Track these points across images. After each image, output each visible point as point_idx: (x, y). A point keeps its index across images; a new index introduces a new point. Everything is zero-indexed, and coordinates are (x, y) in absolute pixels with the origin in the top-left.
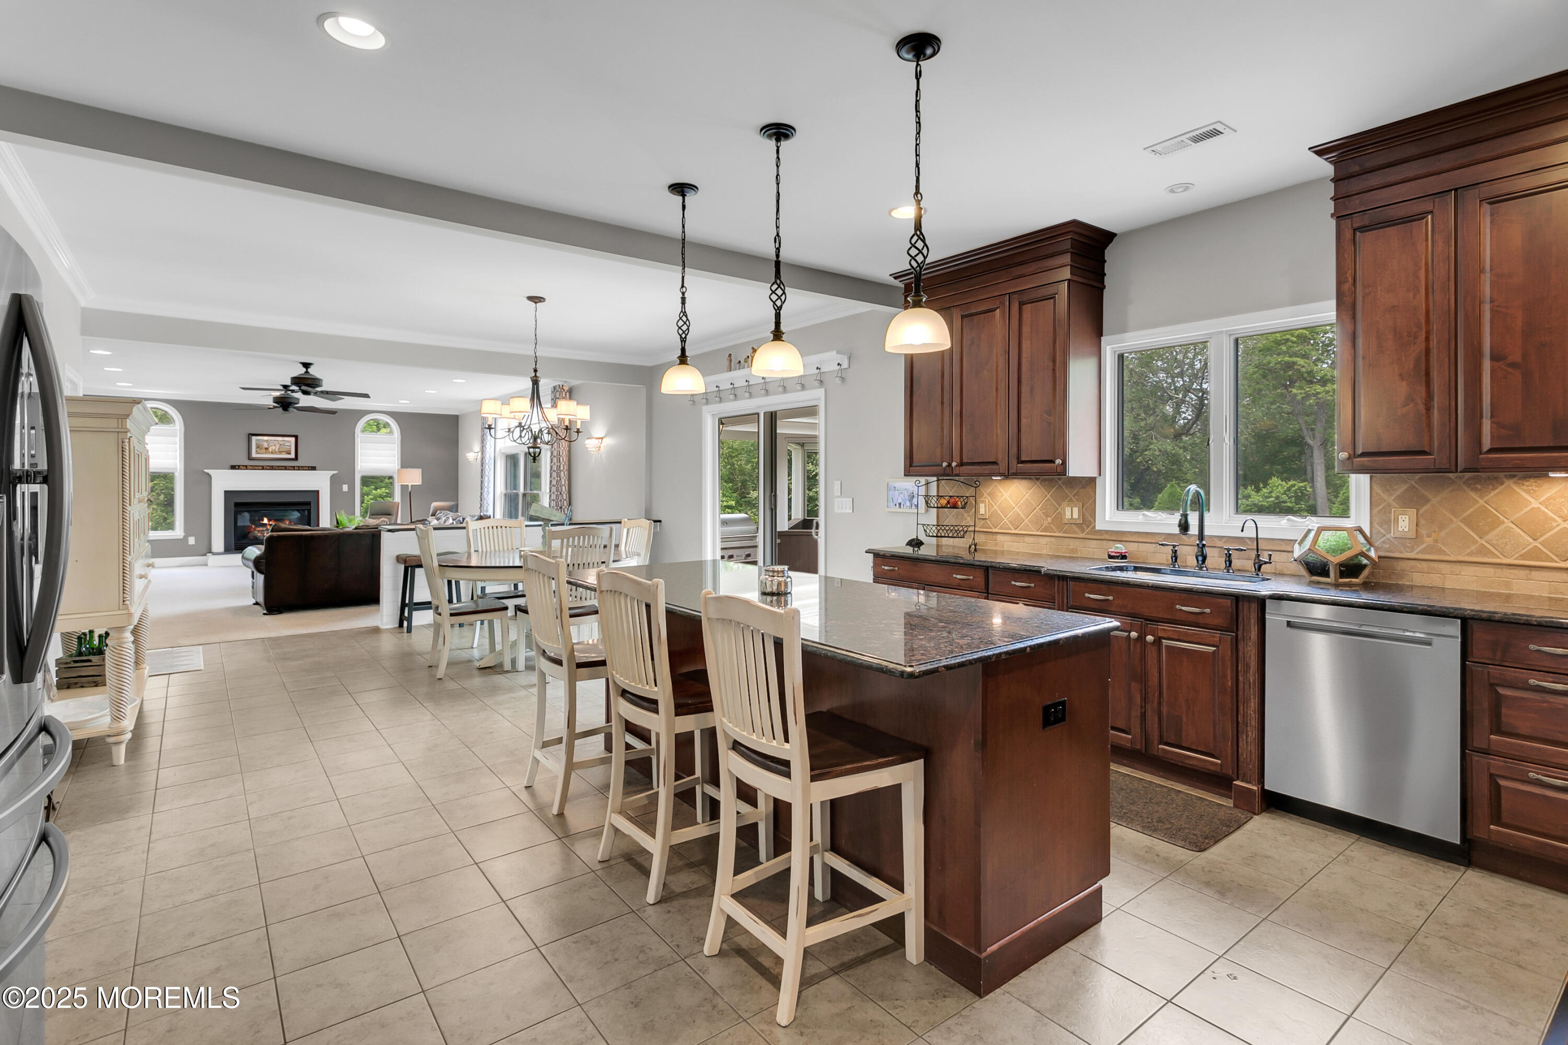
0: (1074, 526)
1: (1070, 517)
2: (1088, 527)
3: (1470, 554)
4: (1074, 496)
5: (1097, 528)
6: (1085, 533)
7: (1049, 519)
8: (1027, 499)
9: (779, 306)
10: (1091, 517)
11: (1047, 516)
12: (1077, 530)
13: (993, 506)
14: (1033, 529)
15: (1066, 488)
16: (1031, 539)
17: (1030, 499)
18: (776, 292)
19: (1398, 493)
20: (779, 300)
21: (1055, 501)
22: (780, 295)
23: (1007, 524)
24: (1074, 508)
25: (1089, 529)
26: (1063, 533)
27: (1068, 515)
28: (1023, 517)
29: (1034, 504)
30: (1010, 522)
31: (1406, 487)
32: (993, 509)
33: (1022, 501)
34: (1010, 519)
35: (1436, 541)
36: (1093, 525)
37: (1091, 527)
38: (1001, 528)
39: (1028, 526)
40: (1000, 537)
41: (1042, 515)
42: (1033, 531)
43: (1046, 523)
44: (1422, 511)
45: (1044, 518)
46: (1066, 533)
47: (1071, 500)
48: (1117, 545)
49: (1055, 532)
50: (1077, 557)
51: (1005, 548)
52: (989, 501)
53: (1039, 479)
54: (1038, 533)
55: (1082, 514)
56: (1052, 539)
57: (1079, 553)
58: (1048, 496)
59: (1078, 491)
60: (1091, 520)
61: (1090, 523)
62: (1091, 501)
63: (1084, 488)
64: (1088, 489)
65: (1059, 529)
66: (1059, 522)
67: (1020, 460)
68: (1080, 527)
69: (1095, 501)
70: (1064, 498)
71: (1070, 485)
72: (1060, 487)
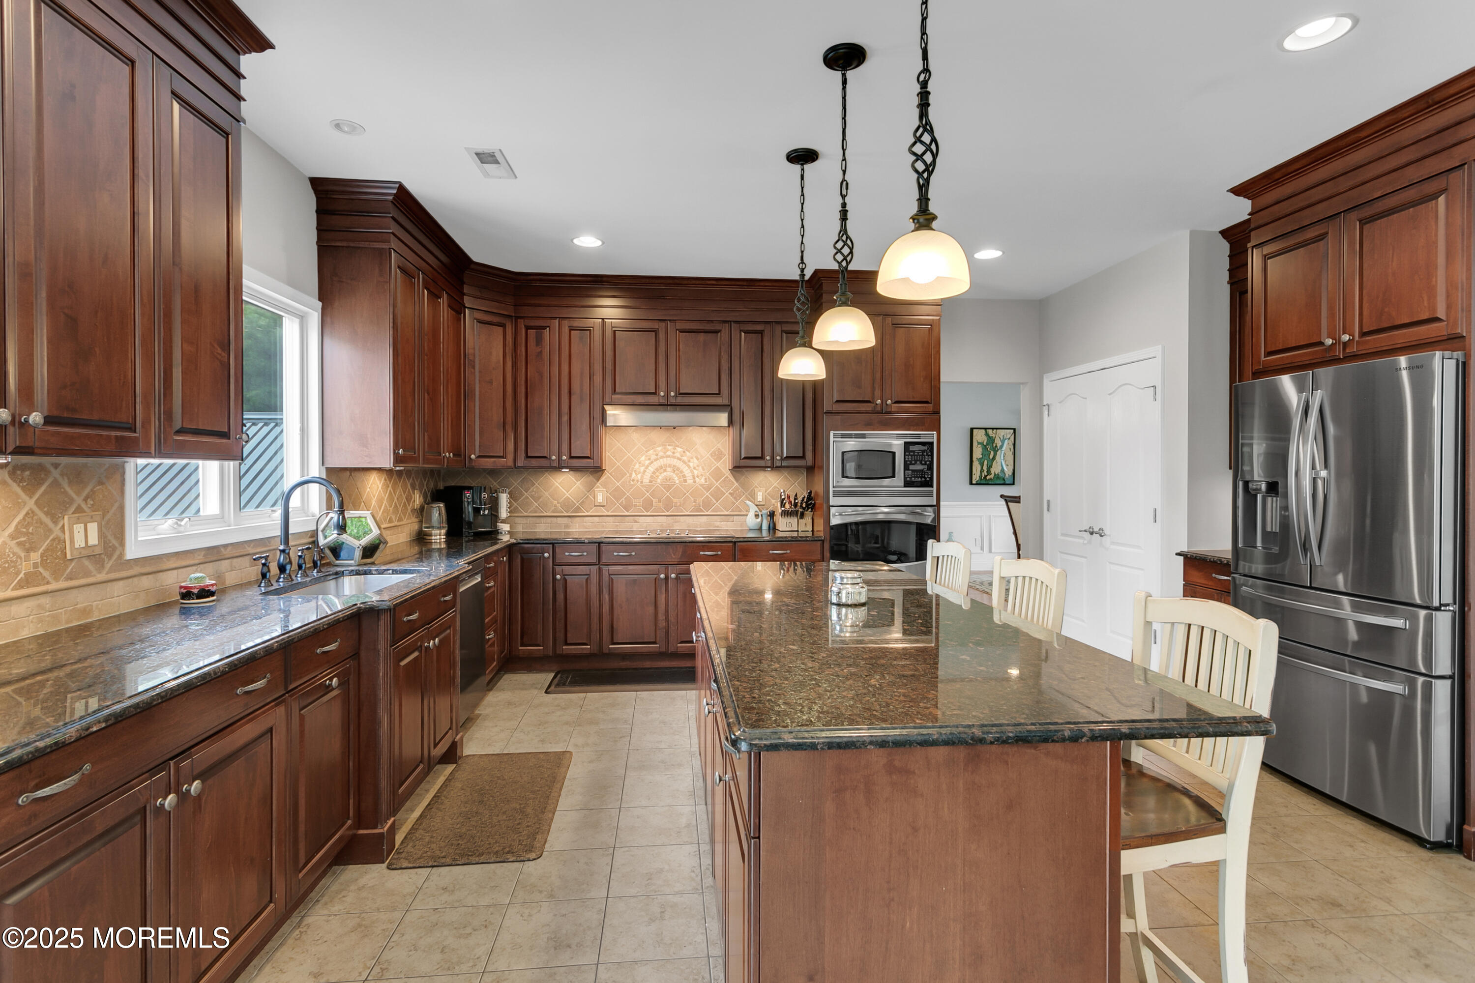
0: (86, 562)
2: (110, 557)
4: (86, 501)
5: (128, 556)
6: (106, 570)
7: (35, 559)
10: (116, 537)
11: (29, 550)
12: (92, 567)
18: (842, 251)
21: (45, 513)
22: (846, 254)
24: (89, 526)
25: (111, 562)
26: (66, 580)
27: (78, 539)
36: (120, 553)
37: (115, 557)
43: (26, 570)
46: (70, 580)
47: (79, 510)
50: (93, 623)
54: (10, 594)
55: (102, 534)
56: (41, 600)
57: (96, 613)
59: (92, 490)
60: (117, 545)
61: (114, 549)
62: (114, 508)
63: (101, 483)
64: (108, 485)
65: (57, 575)
66: (57, 559)
67: (177, 427)
68: (98, 560)
69: (121, 508)
70: (65, 505)
71: (77, 478)
72: (55, 484)
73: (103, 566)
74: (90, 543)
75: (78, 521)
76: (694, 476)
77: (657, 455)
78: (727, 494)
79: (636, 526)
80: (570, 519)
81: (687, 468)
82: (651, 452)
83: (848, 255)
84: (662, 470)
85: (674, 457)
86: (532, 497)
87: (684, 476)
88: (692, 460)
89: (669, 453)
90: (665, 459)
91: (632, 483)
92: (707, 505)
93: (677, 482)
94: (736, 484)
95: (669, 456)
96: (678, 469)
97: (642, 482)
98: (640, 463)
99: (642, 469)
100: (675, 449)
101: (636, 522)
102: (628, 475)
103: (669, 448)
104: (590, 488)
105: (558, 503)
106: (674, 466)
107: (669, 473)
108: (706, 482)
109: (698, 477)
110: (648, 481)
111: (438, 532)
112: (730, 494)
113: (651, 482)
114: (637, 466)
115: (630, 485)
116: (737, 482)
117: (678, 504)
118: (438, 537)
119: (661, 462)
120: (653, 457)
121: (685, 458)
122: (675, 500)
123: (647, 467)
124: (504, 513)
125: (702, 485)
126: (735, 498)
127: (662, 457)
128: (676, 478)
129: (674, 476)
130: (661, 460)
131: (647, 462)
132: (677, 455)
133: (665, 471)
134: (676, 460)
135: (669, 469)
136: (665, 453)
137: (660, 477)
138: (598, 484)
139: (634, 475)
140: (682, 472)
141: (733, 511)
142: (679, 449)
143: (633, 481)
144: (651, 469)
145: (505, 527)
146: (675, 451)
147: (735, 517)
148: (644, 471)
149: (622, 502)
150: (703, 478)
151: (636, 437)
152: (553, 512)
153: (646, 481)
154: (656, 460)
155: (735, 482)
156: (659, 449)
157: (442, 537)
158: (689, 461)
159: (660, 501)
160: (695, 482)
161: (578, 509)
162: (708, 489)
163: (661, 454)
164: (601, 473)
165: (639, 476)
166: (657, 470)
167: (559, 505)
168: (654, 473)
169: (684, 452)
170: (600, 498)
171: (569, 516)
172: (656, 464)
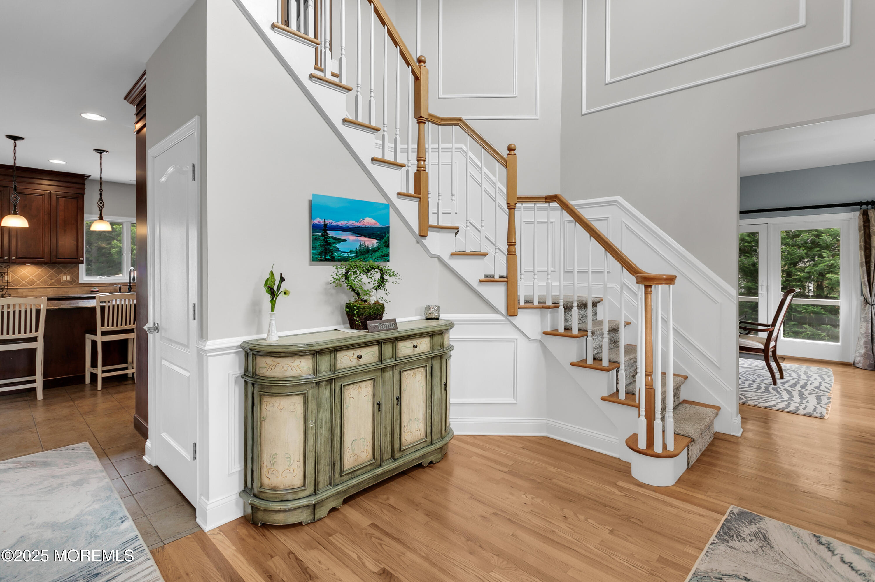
0: (67, 283)
5: (80, 282)
7: (53, 281)
10: (76, 279)
12: (69, 284)
13: (15, 277)
14: (43, 285)
15: (63, 268)
16: (41, 289)
17: (40, 273)
21: (56, 273)
23: (24, 284)
24: (67, 276)
25: (75, 283)
26: (61, 286)
27: (64, 278)
28: (36, 281)
29: (43, 275)
33: (35, 274)
34: (27, 282)
38: (20, 286)
39: (39, 284)
40: (19, 290)
41: (48, 279)
45: (50, 280)
46: (63, 286)
47: (65, 273)
49: (56, 286)
51: (23, 295)
52: (12, 273)
53: (46, 265)
54: (46, 287)
55: (72, 278)
56: (54, 289)
57: (70, 293)
58: (52, 272)
59: (69, 270)
61: (76, 281)
62: (76, 273)
63: (72, 268)
64: (74, 269)
65: (58, 284)
66: (59, 282)
67: (58, 258)
68: (70, 283)
69: (78, 273)
70: (61, 272)
71: (65, 267)
72: (59, 268)
73: (72, 284)
74: (67, 279)
75: (64, 275)
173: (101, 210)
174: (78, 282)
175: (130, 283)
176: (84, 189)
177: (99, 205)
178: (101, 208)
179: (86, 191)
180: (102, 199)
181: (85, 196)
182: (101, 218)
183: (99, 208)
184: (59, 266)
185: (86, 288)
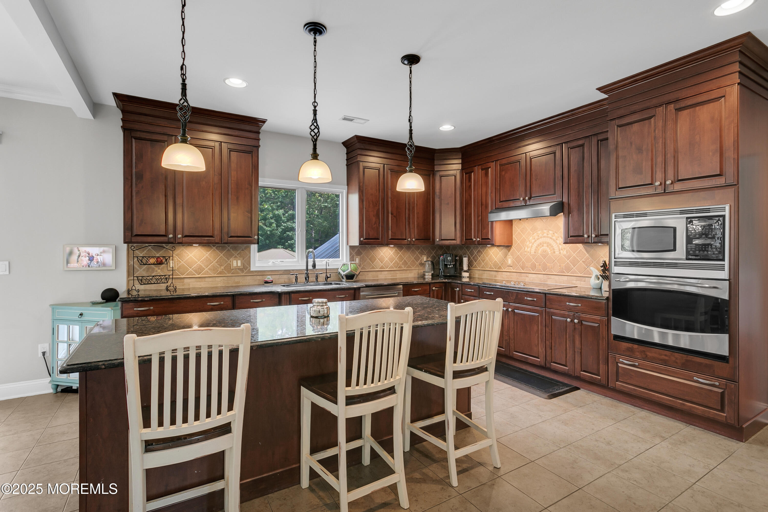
0: (238, 270)
1: (236, 266)
2: (246, 270)
3: (370, 269)
4: (238, 255)
5: (252, 270)
7: (222, 267)
8: (207, 257)
9: (315, 138)
10: (248, 265)
11: (221, 266)
12: (240, 272)
13: (181, 262)
14: (211, 273)
15: (233, 250)
16: (210, 279)
17: (209, 257)
18: (314, 131)
19: (356, 251)
20: (316, 136)
21: (226, 257)
22: (316, 133)
23: (192, 272)
24: (238, 261)
25: (246, 271)
26: (232, 274)
27: (235, 264)
28: (204, 267)
29: (211, 259)
30: (194, 271)
31: (357, 249)
32: (181, 264)
33: (203, 258)
34: (194, 269)
35: (364, 265)
36: (248, 269)
37: (248, 270)
38: (187, 275)
39: (208, 272)
40: (186, 280)
41: (218, 265)
42: (211, 275)
43: (220, 270)
44: (361, 256)
45: (219, 267)
46: (233, 274)
47: (236, 257)
48: (268, 277)
49: (226, 274)
50: (240, 286)
51: (191, 286)
52: (177, 259)
53: (215, 246)
54: (215, 275)
55: (243, 264)
56: (224, 278)
57: (241, 283)
58: (222, 255)
59: (240, 252)
60: (248, 266)
61: (247, 268)
62: (247, 257)
63: (243, 250)
64: (245, 251)
65: (229, 272)
66: (229, 268)
67: (230, 236)
68: (242, 270)
69: (250, 257)
70: (231, 256)
71: (235, 249)
72: (229, 250)
73: (243, 272)
74: (238, 265)
75: (235, 260)
76: (559, 249)
77: (538, 236)
78: (581, 262)
79: (527, 280)
80: (497, 273)
81: (555, 244)
82: (535, 234)
83: (317, 133)
84: (541, 246)
85: (548, 237)
86: (482, 260)
87: (554, 249)
88: (558, 239)
89: (545, 235)
90: (543, 238)
91: (525, 253)
92: (568, 269)
93: (550, 253)
94: (588, 255)
95: (544, 237)
96: (550, 245)
97: (530, 253)
98: (529, 241)
99: (530, 245)
100: (548, 232)
101: (527, 277)
102: (523, 248)
103: (545, 231)
104: (506, 256)
105: (492, 263)
106: (548, 243)
107: (545, 247)
108: (567, 253)
109: (562, 250)
110: (534, 252)
111: (428, 274)
112: (583, 262)
113: (535, 253)
114: (528, 243)
115: (524, 255)
116: (588, 253)
117: (550, 267)
118: (428, 276)
119: (541, 240)
120: (537, 237)
121: (554, 238)
122: (548, 264)
123: (533, 244)
124: (465, 267)
125: (564, 255)
126: (586, 265)
127: (541, 237)
128: (549, 251)
129: (548, 249)
130: (541, 239)
131: (533, 241)
132: (550, 236)
133: (543, 246)
134: (549, 239)
135: (545, 245)
136: (543, 235)
137: (540, 250)
138: (509, 254)
139: (526, 248)
140: (552, 247)
141: (584, 274)
142: (551, 232)
143: (526, 252)
144: (535, 245)
145: (465, 275)
146: (549, 233)
147: (586, 278)
148: (532, 246)
149: (520, 264)
150: (565, 251)
151: (527, 226)
152: (490, 268)
153: (533, 252)
154: (538, 239)
155: (585, 252)
156: (539, 232)
157: (430, 276)
158: (557, 239)
159: (540, 265)
160: (560, 253)
161: (500, 268)
162: (568, 258)
163: (540, 235)
164: (510, 247)
165: (529, 249)
166: (538, 245)
167: (492, 265)
168: (537, 247)
169: (554, 234)
170: (510, 262)
171: (496, 271)
172: (538, 242)
173: (316, 140)
174: (250, 269)
175: (307, 269)
176: (259, 140)
177: (312, 130)
178: (315, 137)
179: (261, 143)
180: (316, 119)
181: (260, 149)
182: (315, 156)
183: (313, 137)
184: (229, 248)
185: (259, 277)
